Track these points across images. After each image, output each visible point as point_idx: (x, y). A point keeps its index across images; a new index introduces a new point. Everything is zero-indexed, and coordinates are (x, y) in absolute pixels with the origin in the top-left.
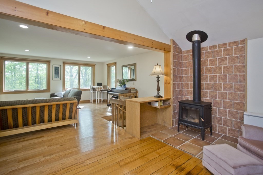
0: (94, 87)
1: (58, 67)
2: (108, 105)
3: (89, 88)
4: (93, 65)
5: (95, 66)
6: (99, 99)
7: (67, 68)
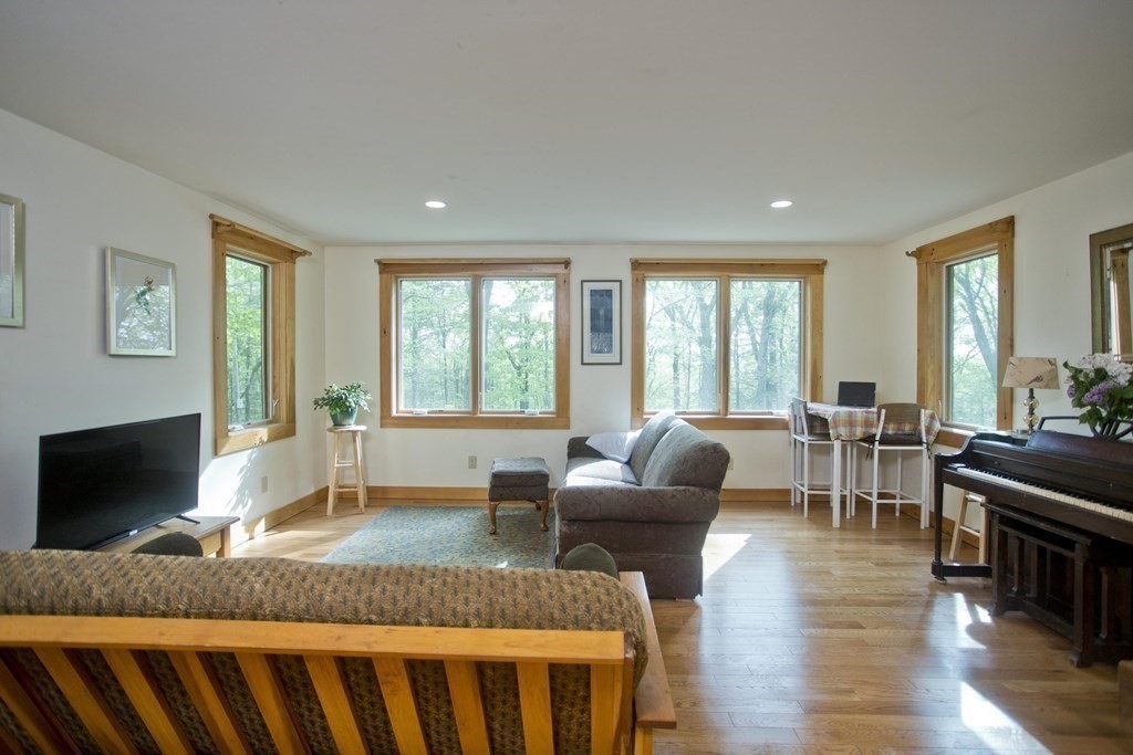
0: (815, 408)
1: (609, 293)
2: (940, 571)
3: (783, 412)
4: (809, 270)
5: (822, 272)
6: (852, 490)
7: (661, 294)
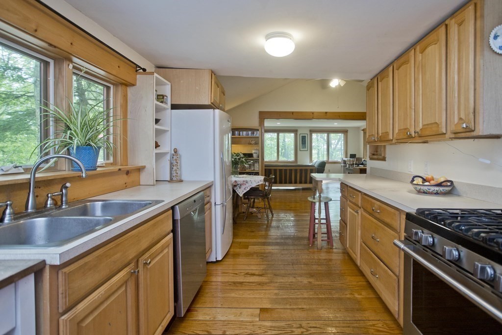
0: (345, 159)
1: (305, 136)
3: (339, 160)
4: (345, 131)
5: (347, 132)
7: (314, 136)
